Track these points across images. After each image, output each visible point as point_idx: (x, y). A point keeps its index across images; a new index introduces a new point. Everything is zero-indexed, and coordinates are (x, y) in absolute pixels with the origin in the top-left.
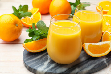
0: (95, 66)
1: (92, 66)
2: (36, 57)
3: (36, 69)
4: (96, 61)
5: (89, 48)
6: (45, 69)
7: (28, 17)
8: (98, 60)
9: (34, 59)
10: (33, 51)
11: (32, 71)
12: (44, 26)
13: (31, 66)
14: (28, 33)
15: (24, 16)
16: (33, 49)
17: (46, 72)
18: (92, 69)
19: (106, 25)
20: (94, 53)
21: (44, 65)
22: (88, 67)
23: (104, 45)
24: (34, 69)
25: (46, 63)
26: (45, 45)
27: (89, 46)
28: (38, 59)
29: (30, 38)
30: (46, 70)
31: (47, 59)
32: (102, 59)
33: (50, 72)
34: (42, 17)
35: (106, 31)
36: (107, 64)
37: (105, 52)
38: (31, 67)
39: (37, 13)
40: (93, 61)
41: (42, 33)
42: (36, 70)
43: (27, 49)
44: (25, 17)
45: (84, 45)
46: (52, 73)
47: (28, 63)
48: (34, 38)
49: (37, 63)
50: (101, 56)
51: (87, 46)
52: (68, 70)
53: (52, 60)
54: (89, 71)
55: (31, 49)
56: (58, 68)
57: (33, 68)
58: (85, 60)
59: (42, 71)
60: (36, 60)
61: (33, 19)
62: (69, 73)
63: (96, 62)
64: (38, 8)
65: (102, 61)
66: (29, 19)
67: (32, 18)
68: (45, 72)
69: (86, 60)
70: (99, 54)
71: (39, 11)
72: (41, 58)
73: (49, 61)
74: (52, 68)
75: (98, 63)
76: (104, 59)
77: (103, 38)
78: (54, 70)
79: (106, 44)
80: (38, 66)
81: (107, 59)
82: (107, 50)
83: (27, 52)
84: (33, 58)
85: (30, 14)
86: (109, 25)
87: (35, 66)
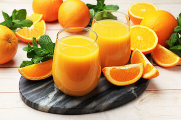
0: (119, 98)
1: (115, 98)
2: (37, 87)
3: (37, 103)
4: (121, 90)
5: (111, 74)
6: (51, 102)
7: (26, 27)
8: (124, 89)
9: (34, 90)
10: (34, 79)
11: (32, 106)
12: (50, 43)
13: (30, 99)
14: (26, 52)
15: (21, 26)
16: (33, 76)
17: (52, 107)
18: (115, 102)
19: (138, 40)
20: (118, 81)
21: (49, 97)
22: (109, 99)
23: (131, 69)
24: (35, 104)
25: (52, 95)
26: (50, 69)
27: (111, 71)
28: (41, 89)
29: (30, 60)
30: (51, 105)
31: (52, 90)
32: (129, 88)
33: (57, 106)
34: (47, 27)
35: (137, 49)
36: (136, 95)
37: (133, 78)
38: (31, 101)
39: (40, 21)
40: (116, 92)
41: (47, 53)
42: (38, 105)
43: (24, 75)
44: (22, 28)
45: (105, 70)
46: (59, 108)
47: (26, 95)
48: (35, 61)
49: (39, 95)
50: (128, 84)
51: (108, 70)
52: (82, 103)
53: (60, 91)
54: (110, 104)
55: (30, 76)
56: (67, 102)
57: (34, 102)
58: (105, 90)
59: (46, 106)
60: (37, 91)
61: (33, 30)
62: (83, 108)
63: (120, 93)
64: (40, 13)
65: (129, 91)
66: (28, 30)
67: (31, 30)
68: (50, 108)
69: (107, 90)
70: (126, 81)
71: (43, 19)
72: (45, 87)
73: (55, 92)
74: (60, 102)
75: (123, 93)
76: (133, 88)
77: (132, 58)
78: (63, 104)
79: (135, 68)
80: (40, 99)
81: (137, 88)
82: (135, 75)
83: (24, 80)
84: (34, 88)
85: (30, 24)
86: (142, 39)
87: (36, 99)
